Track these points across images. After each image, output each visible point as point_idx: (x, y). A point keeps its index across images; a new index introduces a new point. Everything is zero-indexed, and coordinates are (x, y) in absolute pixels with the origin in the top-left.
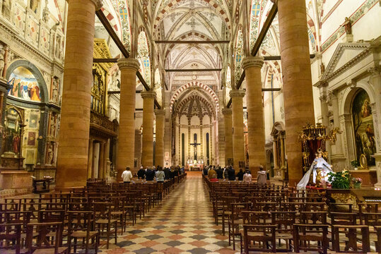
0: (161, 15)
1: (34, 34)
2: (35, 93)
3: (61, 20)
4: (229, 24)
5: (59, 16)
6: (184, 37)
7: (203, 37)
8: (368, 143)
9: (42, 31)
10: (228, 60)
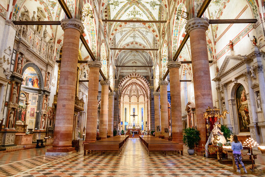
0: (114, 32)
1: (38, 46)
2: (36, 83)
3: (53, 37)
4: (158, 38)
5: (53, 34)
6: (128, 45)
7: (140, 45)
8: (246, 118)
9: (42, 44)
10: (157, 61)
